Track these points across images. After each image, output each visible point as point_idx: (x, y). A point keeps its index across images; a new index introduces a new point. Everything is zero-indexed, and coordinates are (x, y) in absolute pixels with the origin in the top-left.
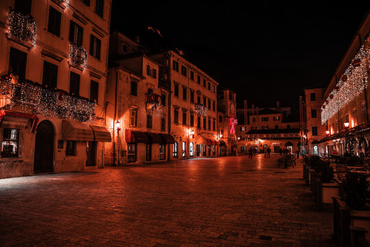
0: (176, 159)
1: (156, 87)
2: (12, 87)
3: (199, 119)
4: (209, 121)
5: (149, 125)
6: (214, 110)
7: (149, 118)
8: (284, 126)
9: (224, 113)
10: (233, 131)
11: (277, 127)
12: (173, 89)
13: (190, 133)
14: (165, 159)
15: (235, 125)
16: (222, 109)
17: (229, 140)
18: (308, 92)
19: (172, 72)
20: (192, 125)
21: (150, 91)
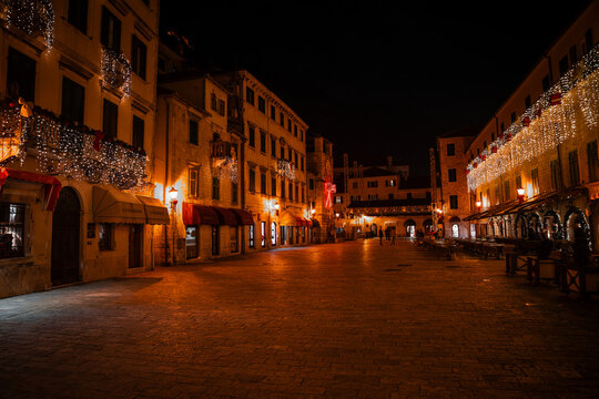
0: (252, 250)
1: (225, 131)
2: (23, 125)
3: (283, 184)
4: (297, 188)
5: (216, 195)
6: (302, 170)
7: (216, 181)
8: (402, 194)
9: (316, 174)
10: (329, 203)
11: (391, 196)
12: (247, 134)
13: (271, 208)
14: (237, 251)
15: (332, 194)
16: (312, 168)
17: (324, 217)
18: (443, 143)
19: (246, 105)
20: (274, 195)
21: (216, 136)
